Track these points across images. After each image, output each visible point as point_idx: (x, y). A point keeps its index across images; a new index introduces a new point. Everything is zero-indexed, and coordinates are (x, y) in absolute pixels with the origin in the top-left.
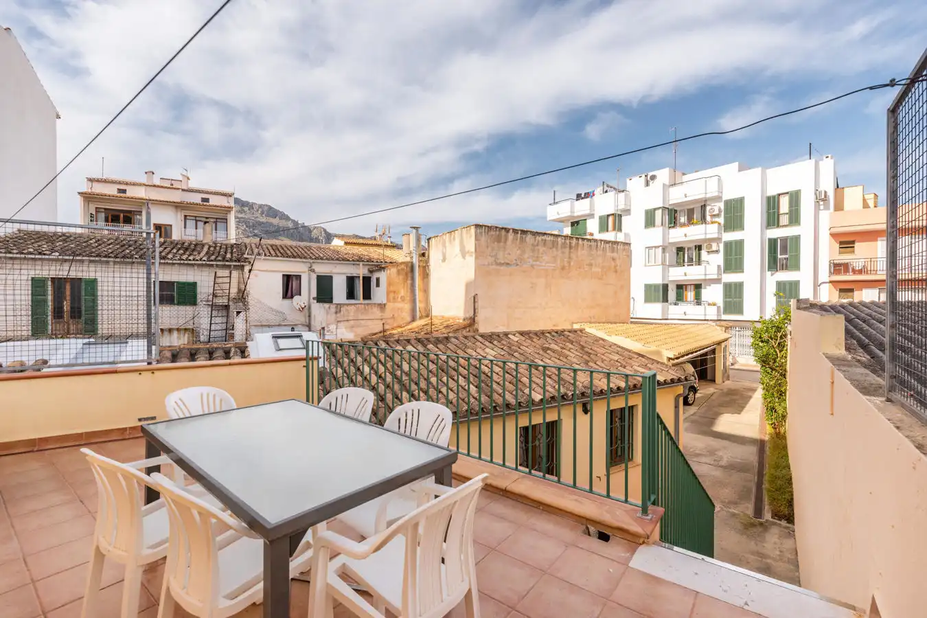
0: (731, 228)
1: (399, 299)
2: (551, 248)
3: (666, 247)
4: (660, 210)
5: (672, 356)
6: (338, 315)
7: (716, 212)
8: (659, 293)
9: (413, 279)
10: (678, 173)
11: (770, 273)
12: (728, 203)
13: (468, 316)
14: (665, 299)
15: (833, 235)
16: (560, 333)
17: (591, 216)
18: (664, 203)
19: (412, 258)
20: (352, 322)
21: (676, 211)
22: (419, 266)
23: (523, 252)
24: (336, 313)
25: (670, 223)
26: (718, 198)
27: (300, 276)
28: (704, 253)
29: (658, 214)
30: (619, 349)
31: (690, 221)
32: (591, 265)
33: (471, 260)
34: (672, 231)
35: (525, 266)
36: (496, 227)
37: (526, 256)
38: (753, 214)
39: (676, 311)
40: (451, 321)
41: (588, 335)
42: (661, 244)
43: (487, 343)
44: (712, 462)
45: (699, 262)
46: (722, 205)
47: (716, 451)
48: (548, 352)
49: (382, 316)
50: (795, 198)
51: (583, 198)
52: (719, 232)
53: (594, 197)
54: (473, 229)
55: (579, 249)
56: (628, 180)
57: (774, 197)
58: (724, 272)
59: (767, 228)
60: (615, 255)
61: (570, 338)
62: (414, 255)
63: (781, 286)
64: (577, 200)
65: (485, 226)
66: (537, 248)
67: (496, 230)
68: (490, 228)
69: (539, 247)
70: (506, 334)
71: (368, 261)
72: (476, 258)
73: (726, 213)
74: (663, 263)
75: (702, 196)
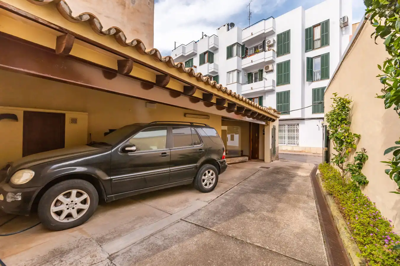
0: (281, 53)
3: (240, 71)
4: (236, 46)
7: (272, 43)
11: (308, 82)
12: (279, 36)
17: (196, 55)
21: (247, 49)
25: (242, 55)
26: (273, 33)
28: (265, 75)
29: (235, 48)
34: (244, 60)
42: (236, 69)
45: (261, 79)
46: (275, 38)
50: (325, 26)
53: (197, 42)
57: (310, 28)
58: (277, 85)
59: (306, 52)
63: (315, 92)
73: (278, 43)
74: (238, 82)
75: (262, 32)
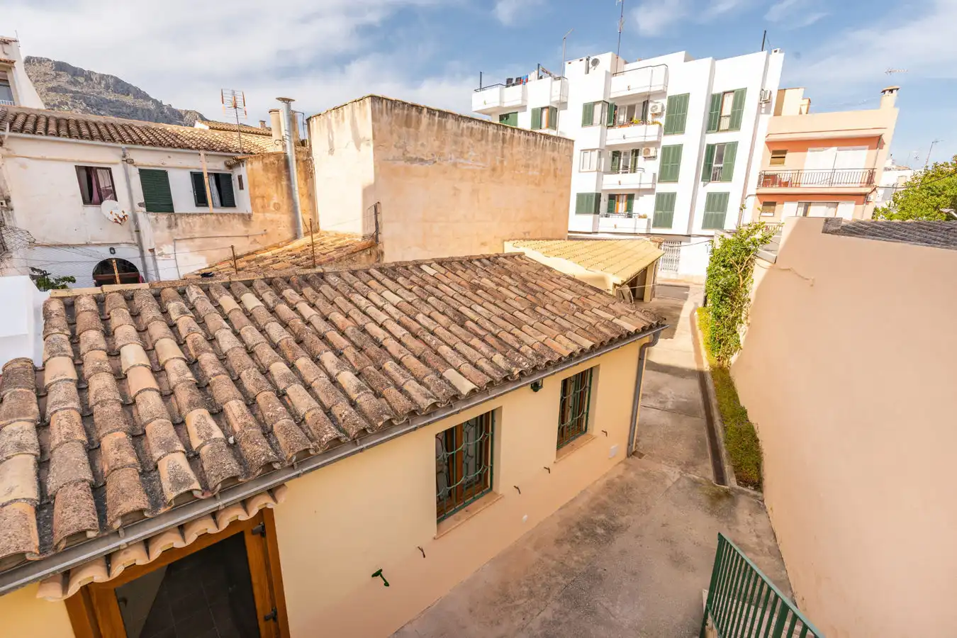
0: (671, 131)
1: (272, 208)
2: (479, 141)
3: (603, 150)
4: (600, 105)
6: (174, 230)
7: (659, 110)
8: (591, 204)
9: (289, 179)
10: (621, 60)
11: (703, 183)
12: (672, 100)
13: (367, 233)
14: (597, 211)
15: (769, 143)
16: (493, 260)
17: (523, 108)
18: (604, 97)
19: (284, 146)
20: (198, 242)
21: (616, 107)
22: (297, 160)
23: (443, 142)
24: (170, 227)
25: (609, 121)
26: (662, 94)
27: (109, 169)
28: (640, 159)
29: (598, 108)
31: (630, 120)
32: (527, 166)
33: (368, 151)
34: (611, 131)
35: (445, 164)
36: (404, 103)
37: (446, 150)
38: (696, 115)
39: (607, 224)
40: (347, 239)
41: (530, 262)
42: (598, 147)
43: (387, 282)
44: (658, 405)
45: (634, 170)
46: (665, 102)
47: (659, 389)
48: (480, 292)
49: (246, 231)
50: (740, 96)
51: (514, 85)
52: (659, 136)
53: (527, 84)
54: (368, 101)
55: (515, 143)
56: (567, 63)
57: (719, 95)
58: (659, 182)
59: (706, 133)
60: (556, 154)
61: (506, 267)
62: (287, 143)
63: (711, 197)
64: (507, 86)
65: (387, 99)
66: (459, 139)
67: (403, 108)
68: (394, 103)
69: (465, 138)
70: (418, 265)
71: (221, 151)
72: (375, 148)
73: (668, 112)
74: (598, 170)
75: (646, 90)
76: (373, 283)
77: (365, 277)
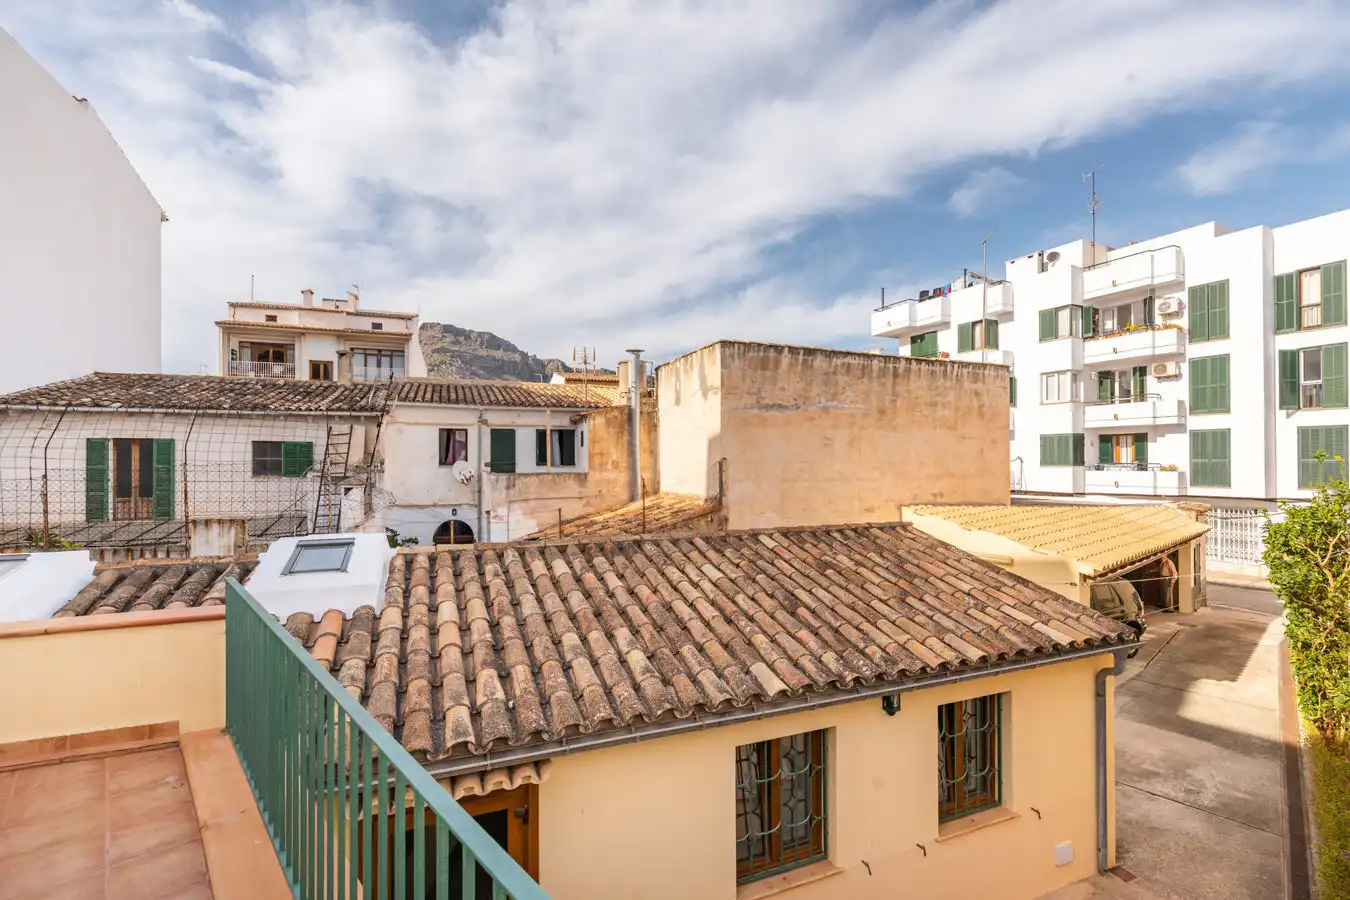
0: (1202, 336)
1: (610, 466)
2: (859, 378)
3: (1079, 371)
4: (1068, 310)
5: (1092, 574)
6: (512, 492)
7: (1174, 308)
8: (1068, 450)
9: (631, 434)
10: (1100, 249)
11: (1284, 412)
12: (1195, 293)
13: (711, 495)
14: (1079, 460)
16: (862, 531)
17: (946, 325)
18: (1073, 298)
19: (629, 399)
20: (532, 504)
21: (1096, 311)
22: (641, 413)
23: (810, 384)
24: (508, 488)
25: (1086, 330)
26: (1178, 285)
27: (466, 430)
28: (1151, 381)
29: (1064, 316)
30: (975, 566)
31: (1124, 326)
32: (934, 405)
33: (715, 400)
34: (1089, 344)
35: (811, 408)
36: (759, 345)
37: (815, 391)
38: (1248, 310)
39: (1099, 481)
40: (688, 502)
41: (918, 537)
42: (1070, 368)
43: (711, 554)
44: (1181, 796)
45: (1142, 396)
46: (1184, 296)
47: (1188, 766)
48: (829, 572)
49: (581, 492)
50: (1334, 276)
51: (931, 298)
52: (1180, 343)
53: (951, 296)
54: (718, 347)
55: (912, 376)
56: (1008, 264)
57: (1289, 276)
58: (1191, 412)
59: (1275, 333)
60: (979, 386)
61: (878, 541)
62: (633, 395)
63: (1307, 436)
64: (921, 301)
65: (740, 343)
66: (833, 378)
67: (759, 351)
68: (748, 346)
69: (839, 377)
70: (755, 535)
71: (569, 406)
72: (724, 397)
73: (1193, 309)
74: (1074, 399)
75: (1148, 282)
76: (694, 555)
77: (685, 546)
